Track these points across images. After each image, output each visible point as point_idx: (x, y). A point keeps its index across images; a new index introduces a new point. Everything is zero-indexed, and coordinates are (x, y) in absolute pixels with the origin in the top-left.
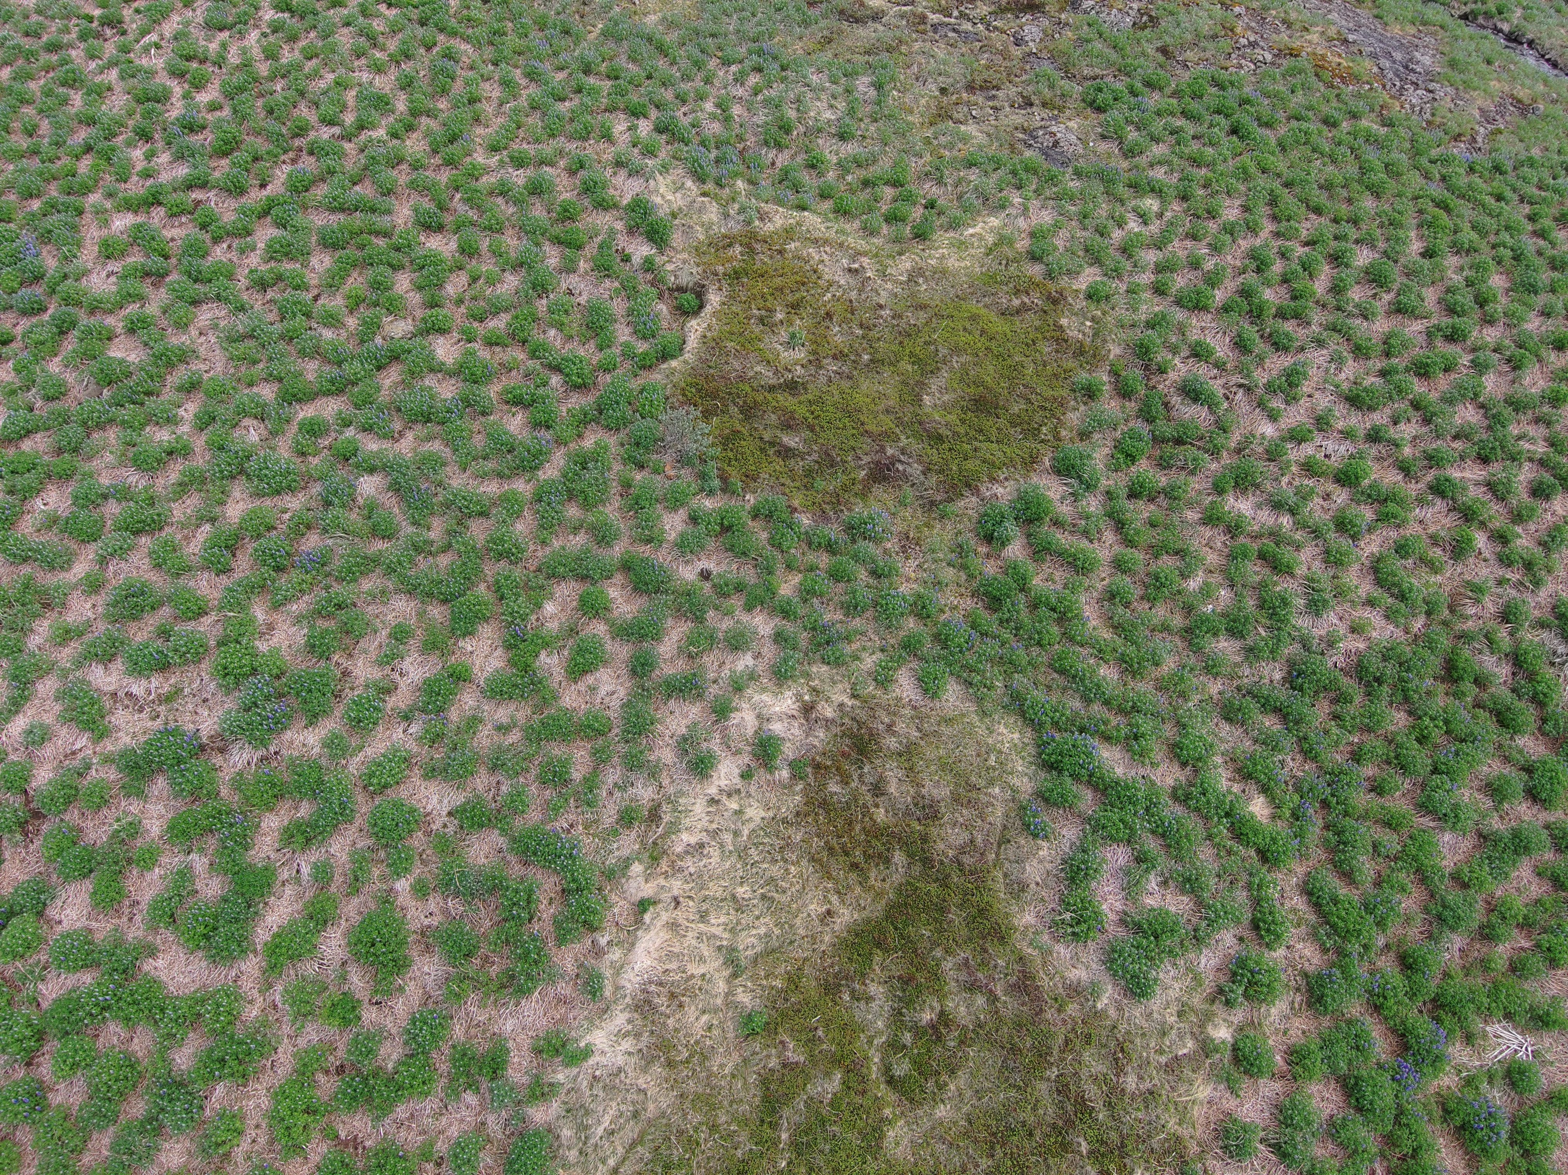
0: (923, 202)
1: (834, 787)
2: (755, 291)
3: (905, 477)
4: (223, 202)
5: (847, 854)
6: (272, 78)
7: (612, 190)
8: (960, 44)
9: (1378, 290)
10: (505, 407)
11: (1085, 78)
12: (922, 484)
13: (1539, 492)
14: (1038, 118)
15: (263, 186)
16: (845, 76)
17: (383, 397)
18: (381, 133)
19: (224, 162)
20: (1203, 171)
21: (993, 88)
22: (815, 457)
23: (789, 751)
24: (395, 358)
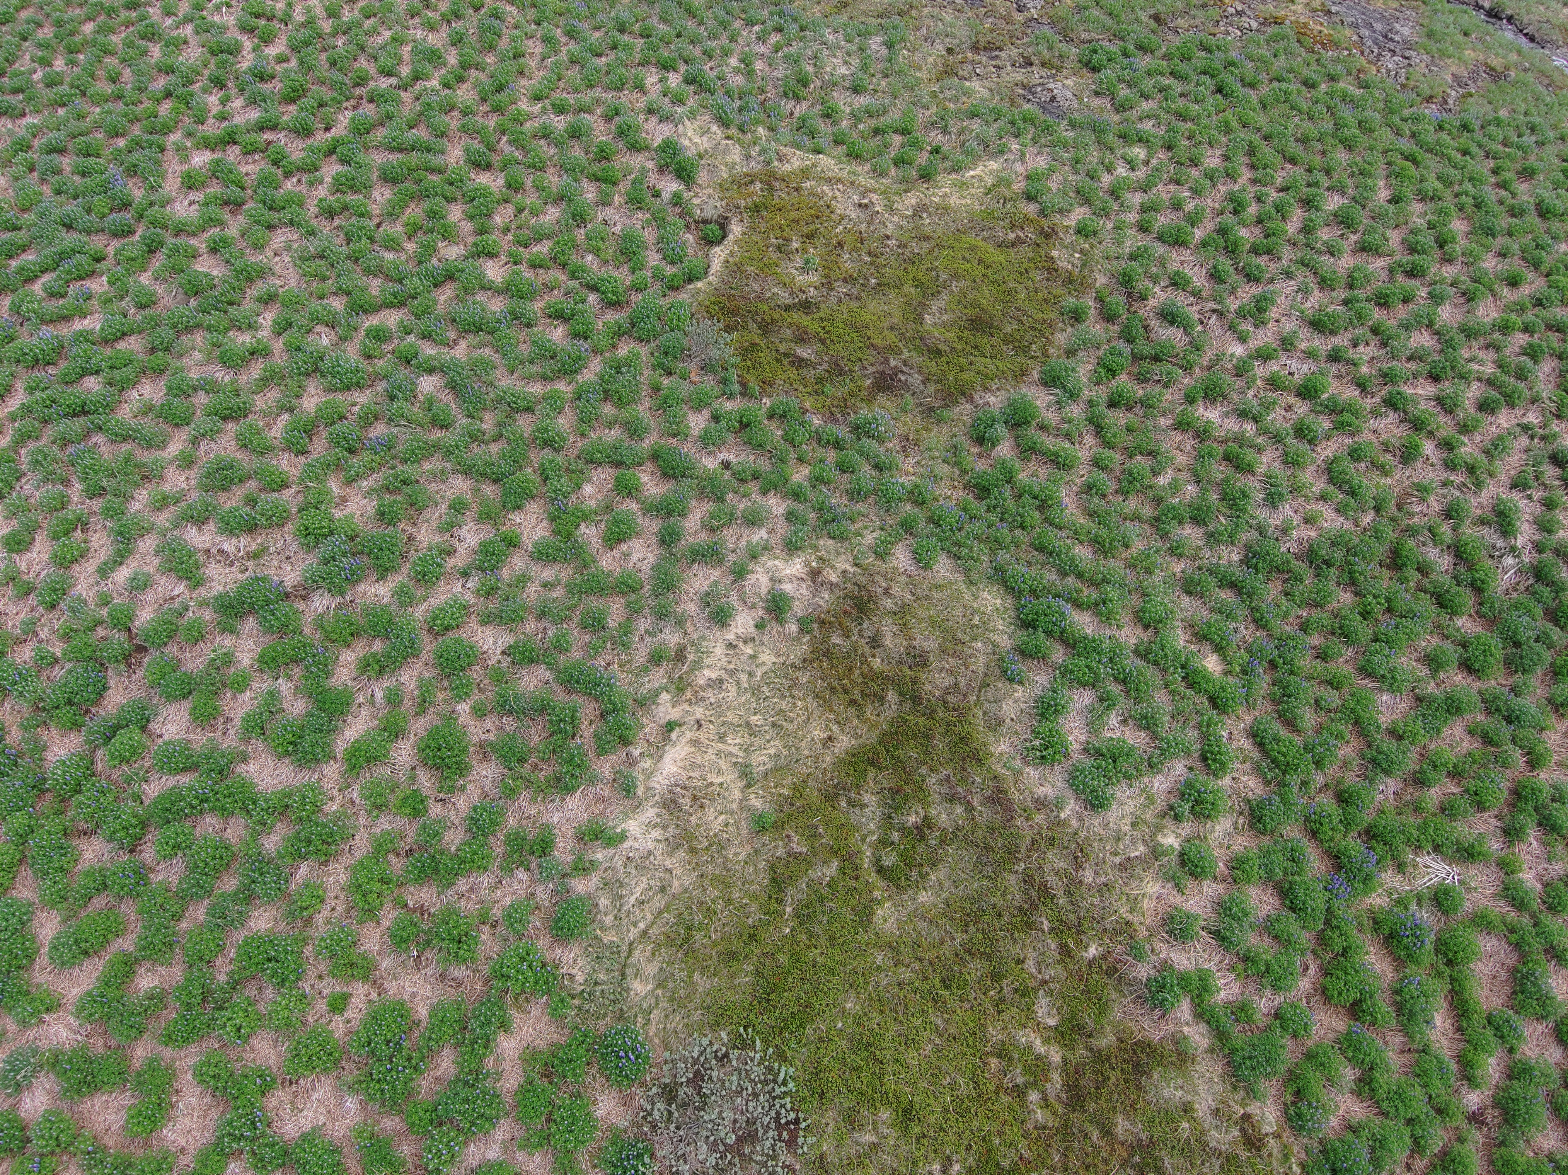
0: (929, 148)
1: (836, 640)
2: (773, 223)
3: (907, 386)
4: (292, 143)
5: (846, 692)
6: (334, 34)
7: (644, 135)
8: (967, 9)
9: (1345, 230)
10: (548, 321)
11: (1082, 42)
12: (922, 392)
13: (1485, 407)
14: (1037, 76)
15: (327, 129)
16: (859, 36)
17: (440, 309)
18: (434, 83)
19: (292, 108)
20: (1189, 125)
21: (996, 49)
22: (826, 366)
23: (798, 609)
24: (450, 277)
